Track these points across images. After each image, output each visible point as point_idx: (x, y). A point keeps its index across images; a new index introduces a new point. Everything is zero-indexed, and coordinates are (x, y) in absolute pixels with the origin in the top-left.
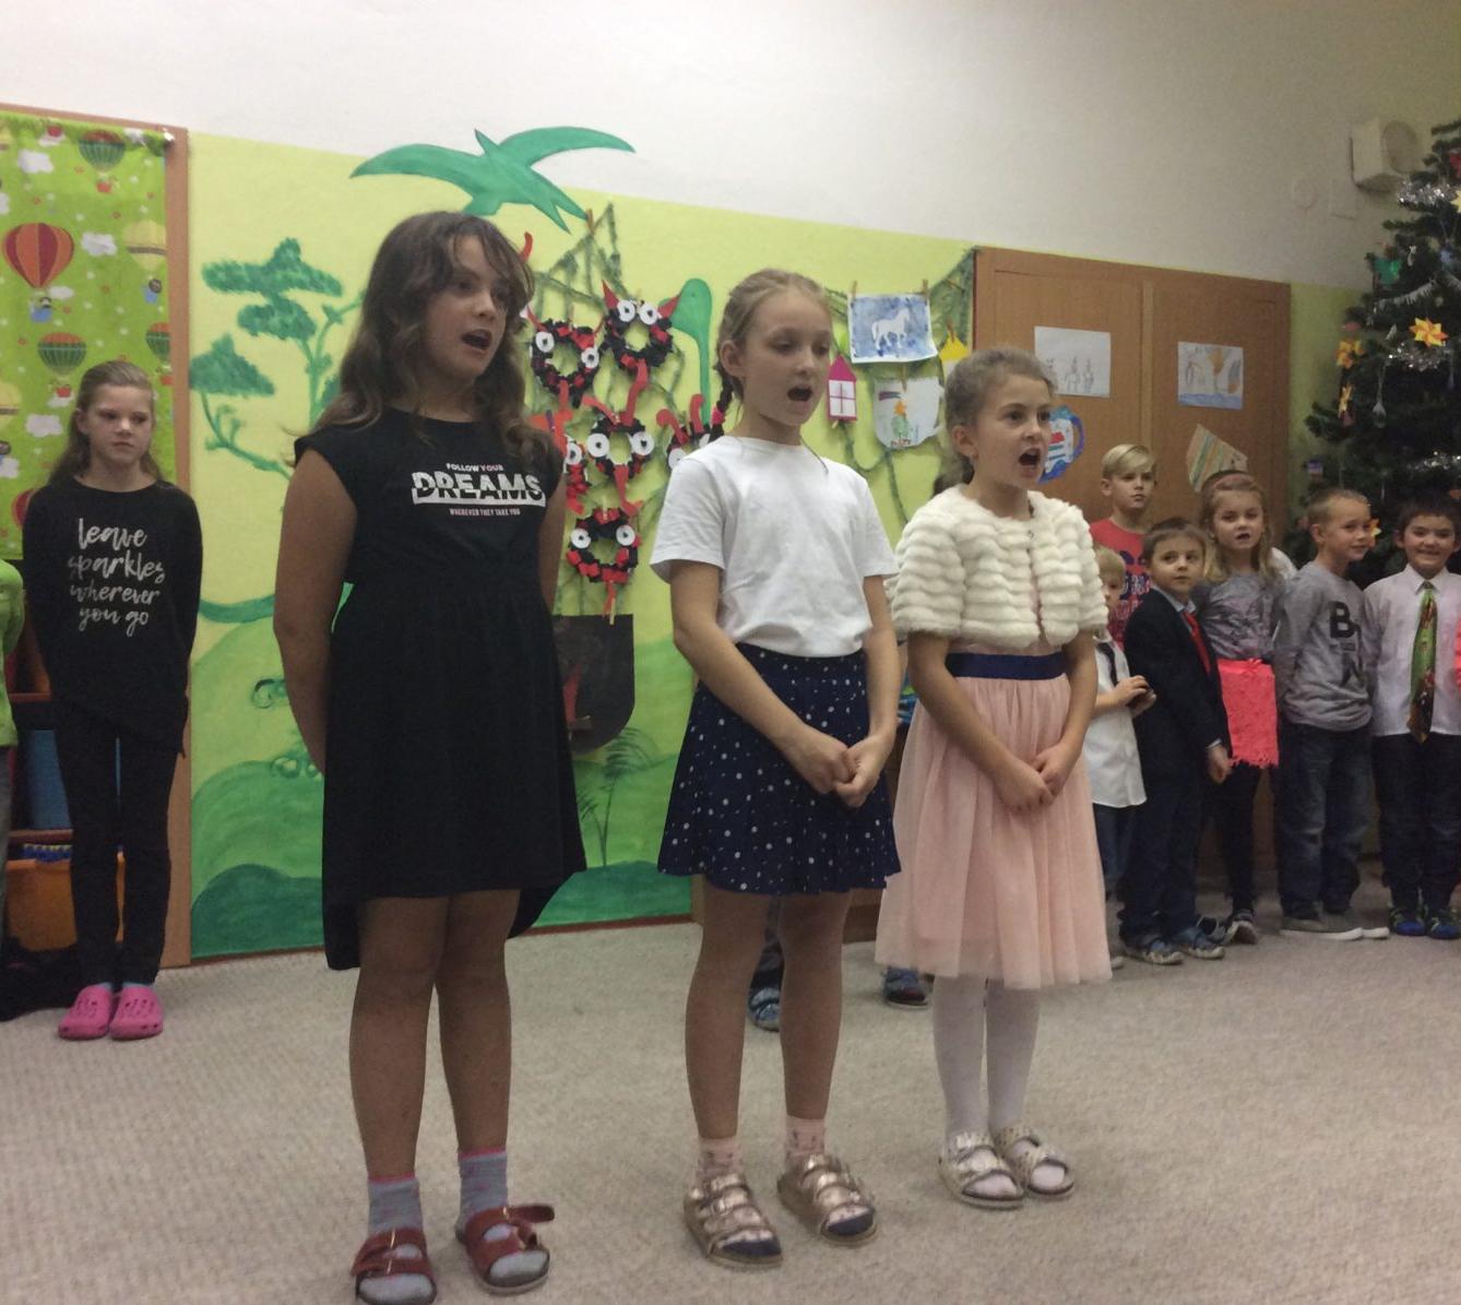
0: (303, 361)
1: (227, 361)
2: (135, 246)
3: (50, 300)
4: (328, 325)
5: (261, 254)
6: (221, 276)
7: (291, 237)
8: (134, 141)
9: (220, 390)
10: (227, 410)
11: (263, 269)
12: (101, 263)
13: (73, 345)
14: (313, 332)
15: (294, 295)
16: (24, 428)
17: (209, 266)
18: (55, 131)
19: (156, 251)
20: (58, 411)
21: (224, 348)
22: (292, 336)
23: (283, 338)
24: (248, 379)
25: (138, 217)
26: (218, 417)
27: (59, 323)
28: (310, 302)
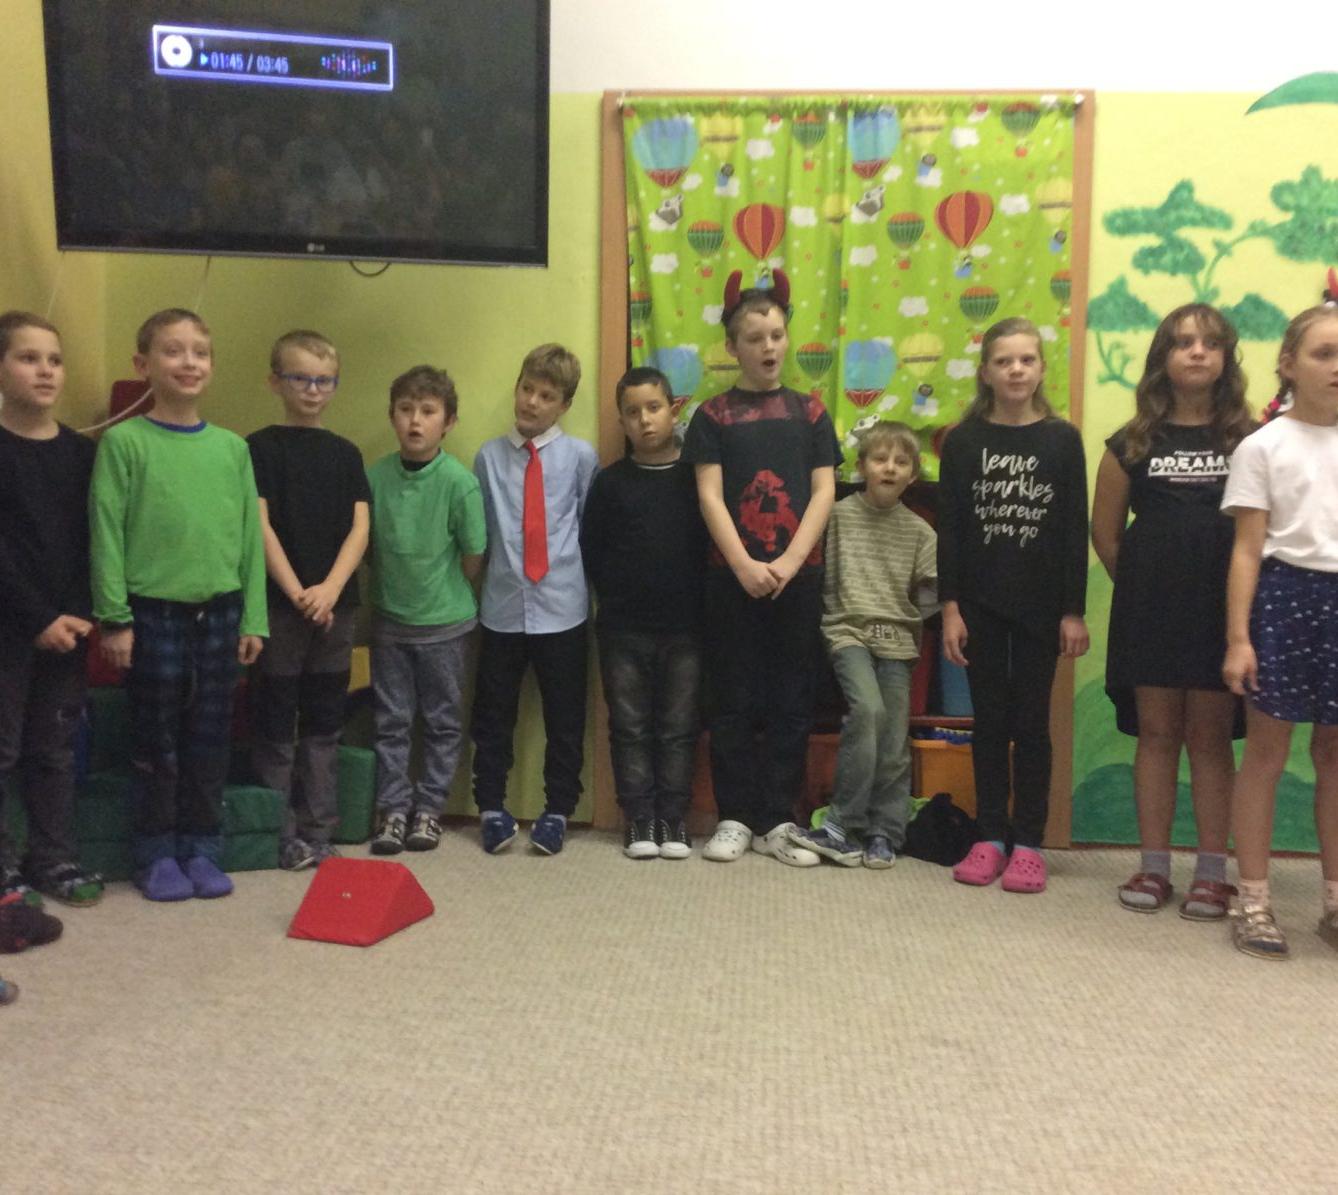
1: (1120, 300)
2: (1045, 202)
3: (969, 256)
4: (1217, 259)
5: (1156, 198)
6: (1119, 222)
7: (1187, 178)
8: (1049, 106)
9: (1112, 327)
10: (1118, 346)
11: (1158, 211)
12: (1015, 222)
13: (988, 297)
14: (1202, 267)
15: (1186, 233)
16: (944, 372)
17: (1109, 214)
18: (982, 107)
19: (1062, 205)
20: (970, 356)
21: (1118, 289)
22: (1182, 271)
23: (1174, 273)
24: (1140, 316)
25: (1049, 177)
26: (1110, 353)
27: (978, 278)
28: (1200, 238)
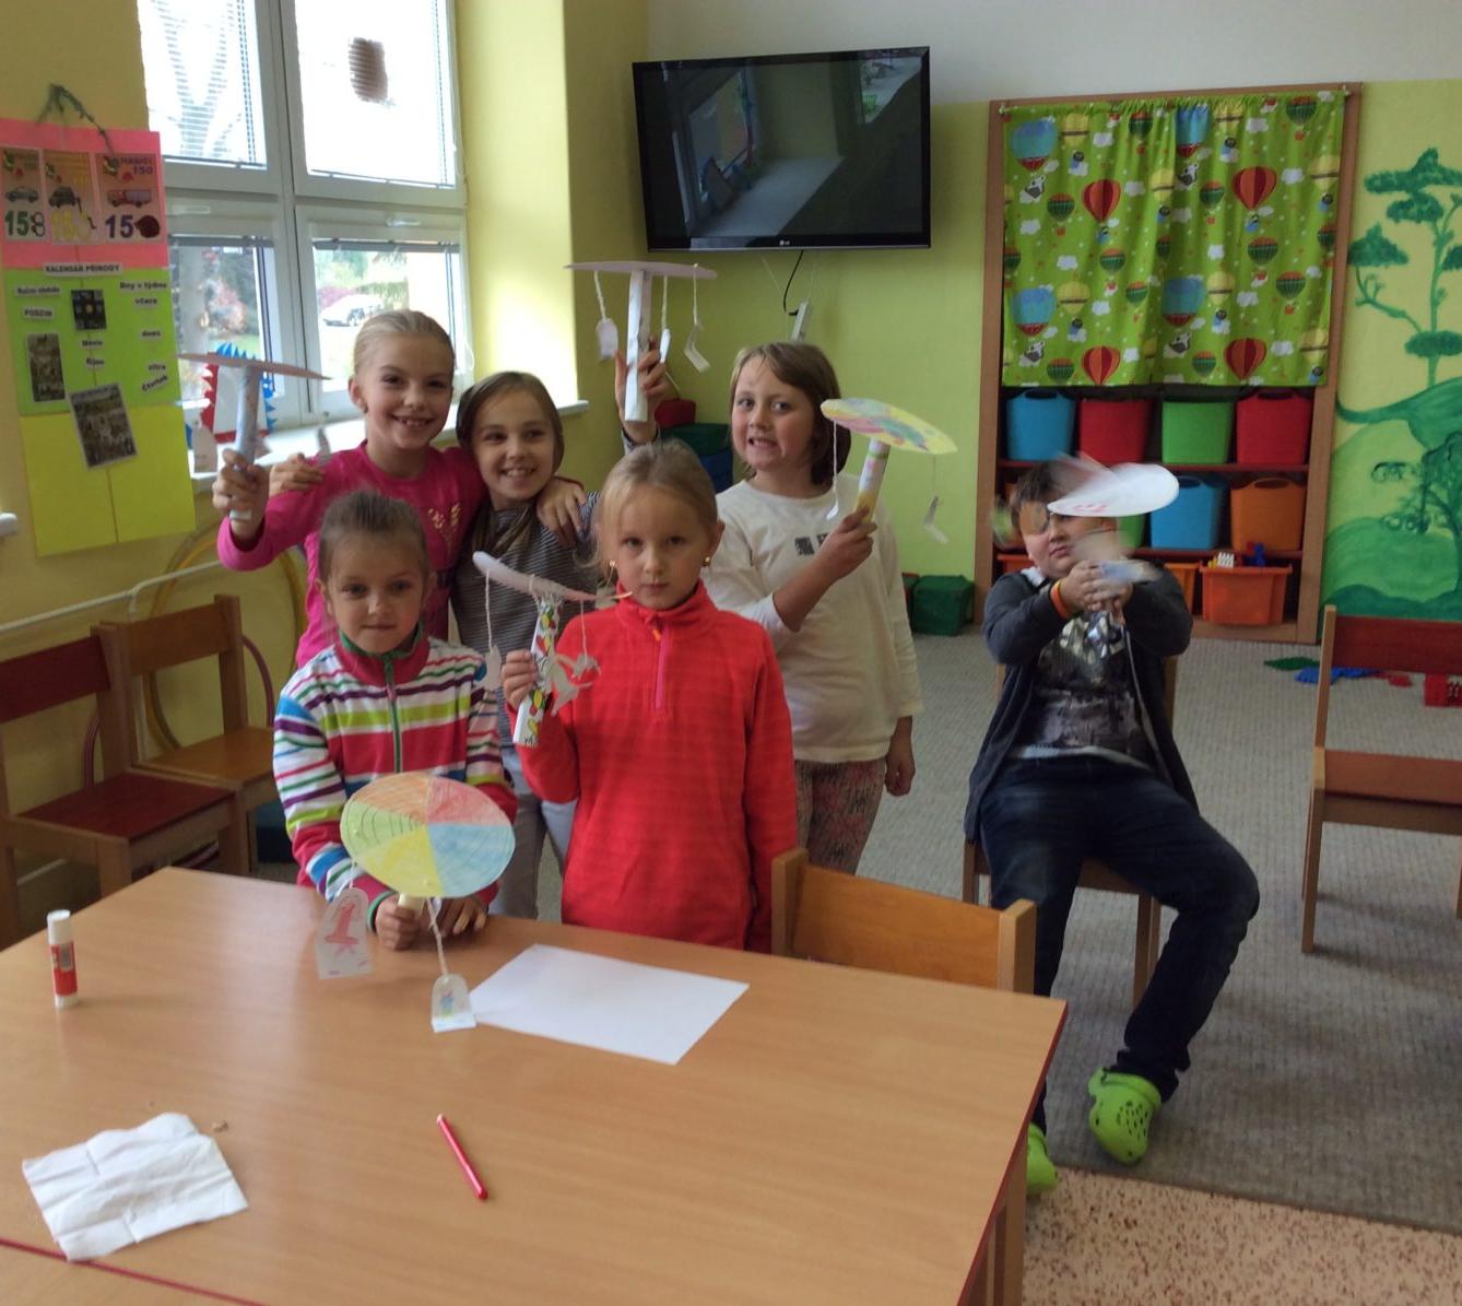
0: (1433, 237)
1: (1376, 242)
2: (1315, 174)
3: (1256, 215)
4: (1453, 210)
5: (1407, 162)
6: (1378, 183)
7: (1432, 146)
8: (1323, 100)
9: (1369, 264)
10: (1372, 277)
11: (1408, 173)
12: (1292, 190)
13: (1272, 245)
14: (1442, 215)
15: (1429, 190)
16: (1236, 301)
17: (1369, 176)
18: (1272, 100)
19: (1329, 175)
20: (1258, 290)
21: (1375, 233)
22: (1425, 219)
23: (1419, 221)
24: (1391, 254)
25: (1320, 154)
26: (1366, 282)
27: (1262, 231)
28: (1441, 194)
